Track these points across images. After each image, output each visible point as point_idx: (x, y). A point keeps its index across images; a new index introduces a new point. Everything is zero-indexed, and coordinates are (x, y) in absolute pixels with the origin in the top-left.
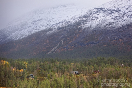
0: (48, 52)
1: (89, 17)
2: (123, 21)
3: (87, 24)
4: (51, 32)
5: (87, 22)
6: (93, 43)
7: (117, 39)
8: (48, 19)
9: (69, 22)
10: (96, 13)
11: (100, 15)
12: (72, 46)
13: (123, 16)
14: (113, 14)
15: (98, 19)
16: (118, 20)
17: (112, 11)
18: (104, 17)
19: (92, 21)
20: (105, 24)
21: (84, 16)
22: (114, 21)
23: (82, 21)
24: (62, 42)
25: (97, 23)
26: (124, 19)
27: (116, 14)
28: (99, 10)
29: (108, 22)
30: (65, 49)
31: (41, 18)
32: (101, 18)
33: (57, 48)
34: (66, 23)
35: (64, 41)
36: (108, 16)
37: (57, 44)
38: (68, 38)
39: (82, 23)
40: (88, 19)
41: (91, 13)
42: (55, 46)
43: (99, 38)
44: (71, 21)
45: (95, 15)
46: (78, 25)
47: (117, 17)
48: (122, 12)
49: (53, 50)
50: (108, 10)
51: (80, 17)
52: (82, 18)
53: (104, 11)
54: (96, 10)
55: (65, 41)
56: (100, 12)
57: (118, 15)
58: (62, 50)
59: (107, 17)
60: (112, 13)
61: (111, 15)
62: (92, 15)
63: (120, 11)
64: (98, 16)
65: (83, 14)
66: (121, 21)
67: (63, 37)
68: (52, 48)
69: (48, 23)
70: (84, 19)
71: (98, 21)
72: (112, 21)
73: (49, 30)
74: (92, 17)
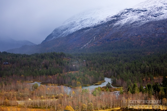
0: (81, 47)
1: (120, 16)
2: (147, 20)
3: (117, 23)
4: (88, 30)
5: (117, 21)
6: (117, 39)
7: (136, 35)
8: (93, 19)
9: (103, 21)
10: (126, 13)
11: (129, 15)
12: (101, 42)
13: (148, 15)
14: (140, 14)
15: (127, 19)
16: (143, 19)
17: (139, 11)
18: (132, 17)
19: (122, 20)
20: (131, 22)
21: (116, 16)
22: (140, 20)
23: (114, 20)
24: (94, 39)
25: (125, 22)
26: (148, 18)
27: (142, 14)
28: (129, 10)
29: (135, 20)
30: (95, 44)
31: (87, 18)
32: (130, 17)
33: (89, 44)
34: (100, 22)
35: (95, 38)
36: (136, 16)
37: (90, 40)
38: (100, 35)
39: (113, 22)
40: (118, 18)
41: (122, 13)
42: (88, 42)
43: (123, 35)
44: (105, 20)
45: (125, 15)
46: (110, 24)
47: (143, 16)
48: (147, 12)
49: (85, 46)
50: (137, 10)
51: (112, 17)
52: (114, 18)
53: (133, 11)
54: (126, 11)
55: (97, 38)
56: (130, 12)
57: (144, 15)
58: (92, 45)
59: (134, 16)
60: (140, 12)
61: (138, 15)
62: (122, 15)
63: (146, 11)
64: (128, 16)
65: (115, 14)
66: (145, 20)
67: (96, 35)
68: (85, 44)
69: (91, 22)
70: (115, 18)
71: (127, 20)
72: (138, 20)
73: (87, 29)
74: (122, 17)
